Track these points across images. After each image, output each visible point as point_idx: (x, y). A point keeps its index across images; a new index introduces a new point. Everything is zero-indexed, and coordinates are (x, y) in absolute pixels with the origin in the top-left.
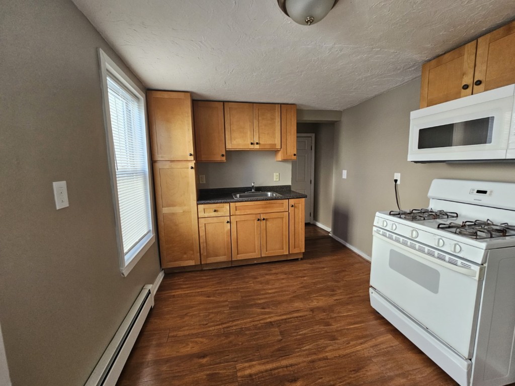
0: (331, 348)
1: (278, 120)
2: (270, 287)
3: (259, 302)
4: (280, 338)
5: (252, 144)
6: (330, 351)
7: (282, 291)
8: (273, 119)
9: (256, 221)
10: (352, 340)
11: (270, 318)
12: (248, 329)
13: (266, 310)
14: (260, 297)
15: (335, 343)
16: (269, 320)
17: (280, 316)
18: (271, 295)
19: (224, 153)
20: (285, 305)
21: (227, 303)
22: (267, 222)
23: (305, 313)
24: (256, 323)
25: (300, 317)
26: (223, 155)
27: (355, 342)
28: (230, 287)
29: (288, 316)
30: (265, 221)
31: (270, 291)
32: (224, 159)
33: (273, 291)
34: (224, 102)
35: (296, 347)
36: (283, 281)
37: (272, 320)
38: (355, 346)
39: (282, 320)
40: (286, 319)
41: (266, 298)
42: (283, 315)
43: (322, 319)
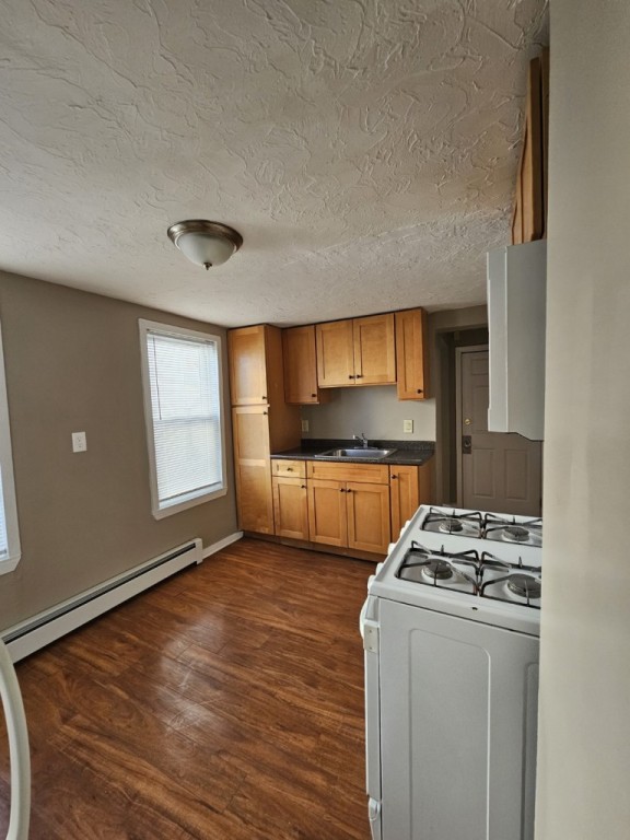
0: (294, 689)
1: (390, 337)
2: (324, 590)
3: (291, 601)
4: (258, 646)
5: (351, 377)
6: (288, 692)
7: (333, 603)
8: (382, 337)
9: (340, 493)
10: (331, 700)
11: (278, 622)
12: (244, 621)
13: (286, 614)
14: (298, 596)
15: (307, 689)
16: (272, 624)
17: (291, 626)
18: (315, 601)
19: (316, 393)
20: (313, 619)
21: (258, 587)
22: (356, 496)
23: (323, 640)
24: (258, 620)
25: (312, 640)
26: (314, 396)
27: (331, 704)
28: (283, 573)
29: (299, 632)
30: (351, 494)
31: (318, 596)
32: (316, 399)
33: (323, 597)
34: (315, 324)
35: (261, 663)
36: (352, 591)
37: (279, 626)
38: (326, 708)
39: (287, 631)
40: (291, 633)
41: (303, 601)
42: (295, 627)
43: (333, 657)
